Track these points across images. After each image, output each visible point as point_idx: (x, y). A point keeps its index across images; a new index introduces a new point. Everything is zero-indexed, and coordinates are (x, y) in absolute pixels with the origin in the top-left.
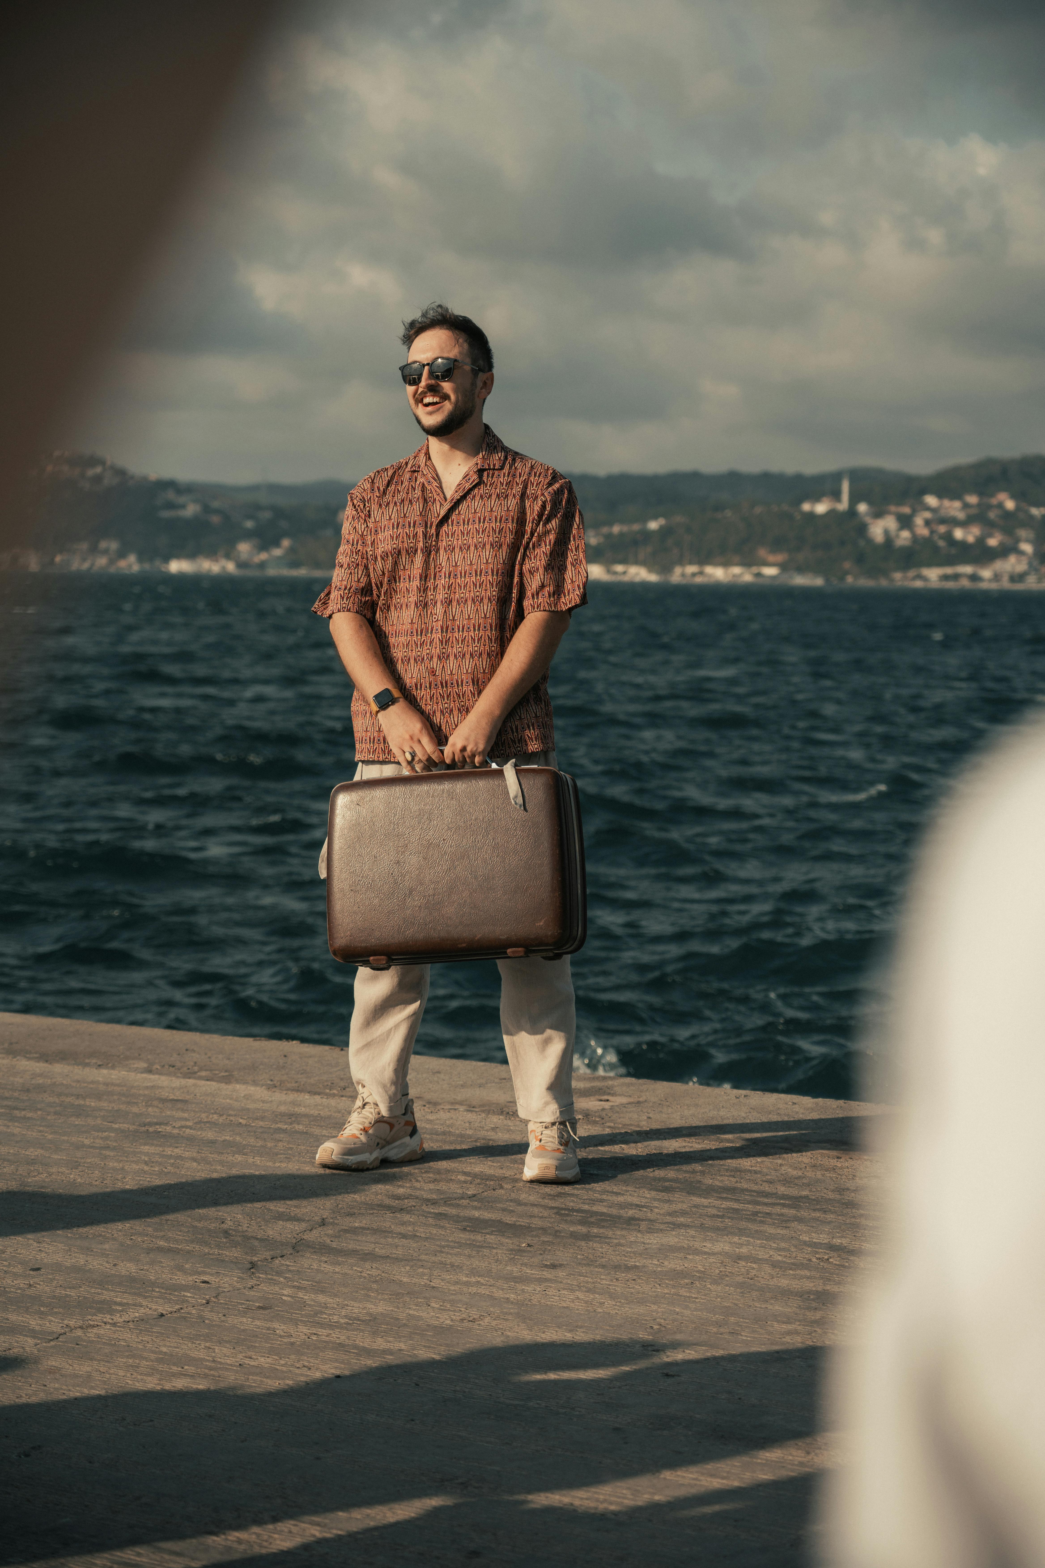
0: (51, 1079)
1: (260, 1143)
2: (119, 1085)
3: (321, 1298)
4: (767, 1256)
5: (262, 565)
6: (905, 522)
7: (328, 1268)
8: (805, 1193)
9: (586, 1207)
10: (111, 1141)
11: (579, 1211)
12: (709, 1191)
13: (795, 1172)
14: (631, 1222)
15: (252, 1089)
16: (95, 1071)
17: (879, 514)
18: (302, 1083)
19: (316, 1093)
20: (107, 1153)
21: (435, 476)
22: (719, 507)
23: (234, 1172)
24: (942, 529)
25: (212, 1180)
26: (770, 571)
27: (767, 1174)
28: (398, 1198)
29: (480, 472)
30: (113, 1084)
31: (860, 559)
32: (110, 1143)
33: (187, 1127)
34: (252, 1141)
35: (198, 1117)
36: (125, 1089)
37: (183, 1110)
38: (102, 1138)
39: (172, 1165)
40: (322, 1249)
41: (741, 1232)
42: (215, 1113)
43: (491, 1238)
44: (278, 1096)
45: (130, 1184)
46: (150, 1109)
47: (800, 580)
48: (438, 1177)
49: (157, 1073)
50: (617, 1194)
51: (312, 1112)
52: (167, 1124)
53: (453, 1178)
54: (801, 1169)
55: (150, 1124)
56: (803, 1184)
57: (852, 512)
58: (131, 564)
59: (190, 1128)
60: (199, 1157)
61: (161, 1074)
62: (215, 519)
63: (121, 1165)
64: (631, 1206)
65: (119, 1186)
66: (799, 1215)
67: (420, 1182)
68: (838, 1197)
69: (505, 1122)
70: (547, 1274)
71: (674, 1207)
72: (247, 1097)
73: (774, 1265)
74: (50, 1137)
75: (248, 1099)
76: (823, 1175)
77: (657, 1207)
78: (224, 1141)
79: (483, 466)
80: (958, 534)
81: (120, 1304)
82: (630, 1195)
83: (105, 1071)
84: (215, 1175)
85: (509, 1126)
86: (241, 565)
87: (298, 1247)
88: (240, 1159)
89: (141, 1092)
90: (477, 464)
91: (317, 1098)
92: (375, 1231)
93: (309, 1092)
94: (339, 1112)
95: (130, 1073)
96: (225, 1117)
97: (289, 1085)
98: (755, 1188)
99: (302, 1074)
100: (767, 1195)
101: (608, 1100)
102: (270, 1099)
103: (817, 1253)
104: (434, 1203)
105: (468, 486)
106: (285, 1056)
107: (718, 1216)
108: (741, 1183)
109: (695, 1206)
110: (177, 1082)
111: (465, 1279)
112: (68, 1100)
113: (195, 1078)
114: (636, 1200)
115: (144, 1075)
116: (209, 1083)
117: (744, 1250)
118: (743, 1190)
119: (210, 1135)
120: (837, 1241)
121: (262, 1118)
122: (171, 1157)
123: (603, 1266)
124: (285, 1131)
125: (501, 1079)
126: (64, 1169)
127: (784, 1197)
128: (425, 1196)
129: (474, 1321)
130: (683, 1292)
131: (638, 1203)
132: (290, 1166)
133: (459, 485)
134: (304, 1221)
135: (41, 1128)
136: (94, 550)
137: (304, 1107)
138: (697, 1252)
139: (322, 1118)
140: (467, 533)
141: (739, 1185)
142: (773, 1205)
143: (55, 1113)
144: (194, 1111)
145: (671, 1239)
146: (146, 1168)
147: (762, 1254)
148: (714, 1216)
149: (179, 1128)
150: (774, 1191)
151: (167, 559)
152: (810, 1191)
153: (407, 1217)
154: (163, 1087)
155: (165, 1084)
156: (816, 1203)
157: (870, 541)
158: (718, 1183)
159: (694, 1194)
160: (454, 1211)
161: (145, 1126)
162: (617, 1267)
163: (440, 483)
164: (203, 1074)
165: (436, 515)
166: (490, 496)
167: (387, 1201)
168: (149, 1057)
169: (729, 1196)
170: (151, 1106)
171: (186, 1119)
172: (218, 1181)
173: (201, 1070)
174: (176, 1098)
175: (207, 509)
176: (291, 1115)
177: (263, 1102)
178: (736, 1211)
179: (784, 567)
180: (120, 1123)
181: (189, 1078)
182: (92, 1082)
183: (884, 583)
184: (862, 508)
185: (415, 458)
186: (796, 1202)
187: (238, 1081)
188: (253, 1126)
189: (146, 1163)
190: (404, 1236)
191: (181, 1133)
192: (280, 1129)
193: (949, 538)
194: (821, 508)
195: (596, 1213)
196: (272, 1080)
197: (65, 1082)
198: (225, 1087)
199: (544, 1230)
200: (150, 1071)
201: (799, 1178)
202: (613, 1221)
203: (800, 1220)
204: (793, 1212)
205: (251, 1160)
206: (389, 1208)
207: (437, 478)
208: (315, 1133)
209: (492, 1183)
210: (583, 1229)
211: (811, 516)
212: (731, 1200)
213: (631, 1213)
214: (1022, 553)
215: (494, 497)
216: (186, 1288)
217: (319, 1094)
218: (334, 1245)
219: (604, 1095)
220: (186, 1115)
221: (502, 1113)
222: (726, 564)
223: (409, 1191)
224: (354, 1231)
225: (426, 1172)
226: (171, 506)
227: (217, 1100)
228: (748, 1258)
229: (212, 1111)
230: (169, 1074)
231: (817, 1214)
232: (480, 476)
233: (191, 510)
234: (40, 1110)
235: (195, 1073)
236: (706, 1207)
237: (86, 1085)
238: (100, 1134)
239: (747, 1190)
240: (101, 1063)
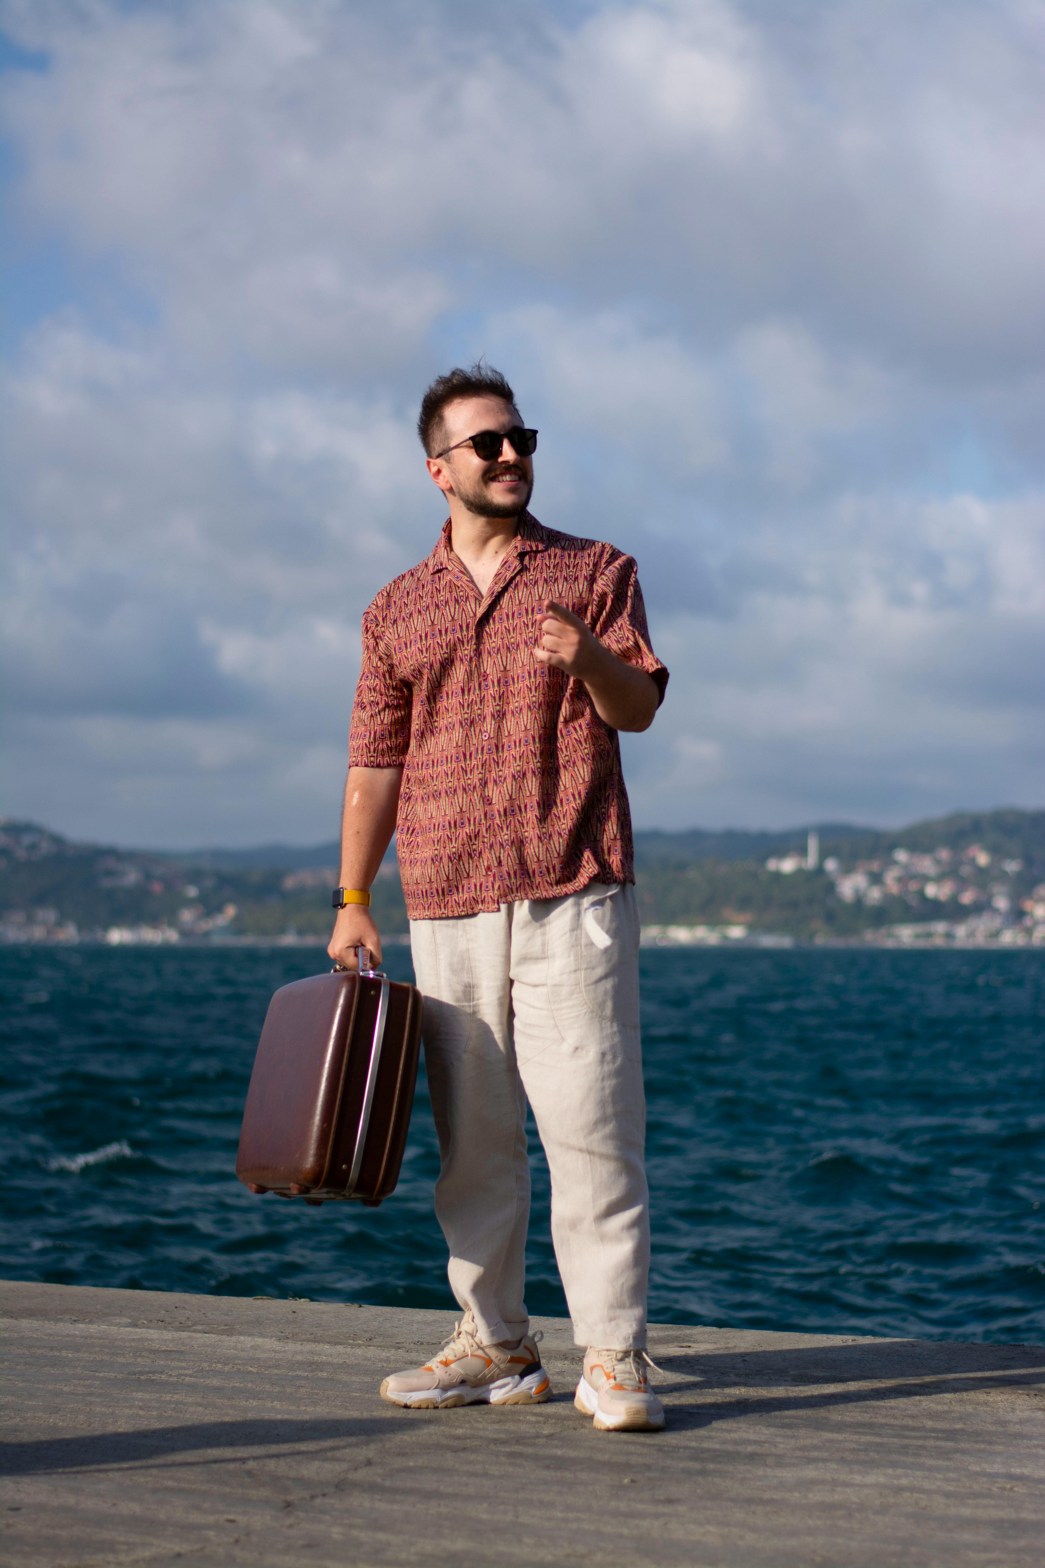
0: (18, 1333)
1: (277, 1389)
2: (99, 1338)
3: (381, 1536)
4: (934, 1487)
5: (207, 934)
6: (876, 879)
7: (383, 1506)
8: (959, 1426)
9: (693, 1444)
10: (95, 1388)
11: (686, 1448)
12: (840, 1427)
13: (939, 1407)
14: (752, 1457)
15: (259, 1341)
16: (71, 1325)
17: (847, 869)
18: (319, 1335)
19: (336, 1344)
20: (93, 1399)
21: (463, 570)
22: (681, 867)
23: (250, 1416)
24: (913, 886)
25: (224, 1424)
26: (736, 932)
27: (906, 1410)
28: (458, 1438)
29: (521, 556)
30: (91, 1337)
31: (830, 917)
32: (95, 1390)
33: (186, 1375)
34: (268, 1387)
35: (199, 1366)
36: (107, 1341)
37: (179, 1360)
38: (84, 1386)
39: (174, 1409)
40: (372, 1488)
41: (894, 1465)
42: (219, 1362)
43: (584, 1476)
44: (292, 1347)
45: (123, 1427)
46: (139, 1359)
47: (769, 941)
48: (502, 1418)
49: (144, 1327)
50: (729, 1431)
51: (335, 1361)
52: (161, 1373)
53: (521, 1418)
54: (945, 1404)
55: (141, 1373)
56: (953, 1418)
57: (820, 871)
58: (69, 934)
59: (191, 1376)
60: (205, 1402)
61: (148, 1328)
62: (157, 888)
63: (110, 1410)
64: (749, 1442)
65: (111, 1429)
66: (959, 1446)
67: (481, 1422)
68: (1001, 1429)
69: (572, 1367)
70: (661, 1509)
71: (801, 1442)
72: (254, 1348)
73: (947, 1495)
74: (21, 1385)
75: (256, 1349)
76: (975, 1409)
77: (781, 1443)
78: (233, 1387)
79: (524, 549)
80: (931, 891)
81: (125, 1543)
82: (744, 1431)
83: (82, 1326)
84: (227, 1419)
85: (577, 1370)
86: (184, 933)
87: (341, 1486)
88: (255, 1403)
89: (127, 1344)
90: (516, 547)
91: (340, 1348)
92: (436, 1470)
93: (329, 1343)
94: (369, 1360)
95: (112, 1327)
96: (230, 1366)
97: (303, 1337)
98: (896, 1422)
99: (316, 1327)
100: (913, 1429)
101: (690, 1347)
102: (283, 1349)
103: (995, 1482)
104: (504, 1442)
105: (509, 575)
106: (294, 1312)
107: (859, 1450)
108: (877, 1418)
109: (828, 1441)
110: (168, 1335)
111: (559, 1515)
112: (40, 1351)
113: (190, 1331)
114: (752, 1436)
115: (130, 1329)
116: (207, 1335)
117: (904, 1482)
118: (882, 1426)
119: (215, 1382)
120: (1017, 1471)
121: (277, 1367)
122: (170, 1402)
123: (733, 1500)
124: (306, 1378)
125: (556, 1330)
126: (40, 1414)
127: (933, 1430)
128: (490, 1436)
129: (583, 1556)
130: (842, 1523)
131: (757, 1439)
132: (319, 1409)
133: (497, 575)
134: (345, 1460)
135: (10, 1377)
136: (31, 920)
137: (325, 1356)
138: (846, 1484)
139: (348, 1366)
140: (514, 629)
141: (875, 1420)
142: (925, 1438)
143: (26, 1364)
144: (193, 1361)
145: (810, 1472)
146: (141, 1412)
147: (927, 1485)
148: (853, 1451)
149: (177, 1376)
150: (921, 1425)
151: (106, 927)
152: (965, 1424)
153: (473, 1457)
154: (153, 1340)
155: (155, 1336)
156: (976, 1436)
157: (839, 901)
158: (848, 1419)
159: (822, 1430)
160: (530, 1450)
161: (135, 1374)
162: (750, 1501)
163: (471, 577)
164: (200, 1327)
165: (472, 615)
166: (536, 582)
167: (444, 1441)
168: (132, 1313)
169: (867, 1431)
170: (140, 1356)
171: (184, 1368)
172: (233, 1424)
173: (195, 1324)
174: (169, 1349)
175: (148, 877)
176: (311, 1364)
177: (275, 1352)
178: (881, 1445)
179: (751, 927)
180: (104, 1372)
181: (183, 1331)
182: (68, 1336)
183: (852, 942)
184: (831, 865)
185: (434, 556)
186: (951, 1435)
187: (241, 1334)
188: (266, 1374)
189: (141, 1408)
190: (474, 1474)
191: (180, 1380)
192: (298, 1376)
193: (921, 894)
194: (788, 866)
195: (708, 1450)
196: (282, 1332)
197: (34, 1336)
198: (227, 1339)
199: (648, 1467)
200: (136, 1326)
201: (946, 1412)
202: (732, 1457)
203: (964, 1452)
204: (950, 1444)
205: (269, 1404)
206: (449, 1448)
207: (465, 571)
208: (343, 1379)
209: (571, 1423)
210: (697, 1466)
211: (778, 876)
212: (871, 1434)
213: (750, 1449)
214: (996, 911)
215: (541, 583)
216: (208, 1527)
217: (341, 1344)
218: (388, 1483)
219: (683, 1342)
220: (184, 1364)
221: (566, 1358)
222: (690, 924)
223: (469, 1432)
224: (410, 1470)
225: (486, 1413)
226: (110, 873)
227: (218, 1350)
228: (912, 1489)
229: (215, 1361)
230: (159, 1328)
231: (982, 1446)
232: (522, 562)
233: (131, 877)
234: (8, 1360)
235: (189, 1327)
236: (842, 1441)
237: (60, 1338)
238: (82, 1382)
239: (886, 1425)
240: (76, 1319)
